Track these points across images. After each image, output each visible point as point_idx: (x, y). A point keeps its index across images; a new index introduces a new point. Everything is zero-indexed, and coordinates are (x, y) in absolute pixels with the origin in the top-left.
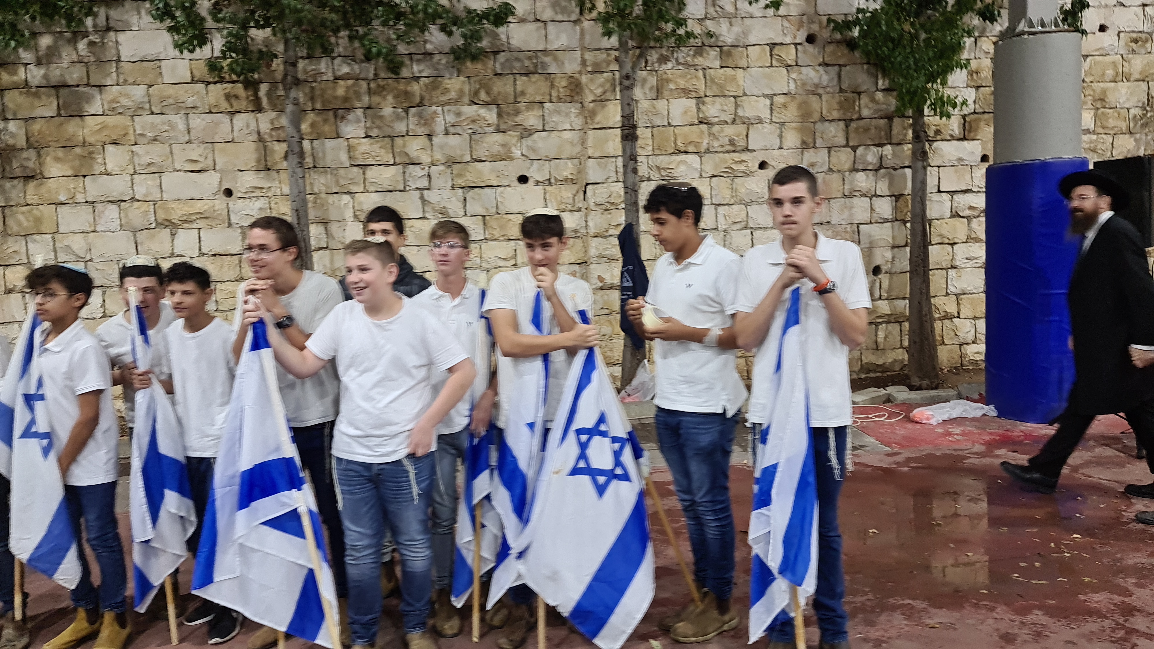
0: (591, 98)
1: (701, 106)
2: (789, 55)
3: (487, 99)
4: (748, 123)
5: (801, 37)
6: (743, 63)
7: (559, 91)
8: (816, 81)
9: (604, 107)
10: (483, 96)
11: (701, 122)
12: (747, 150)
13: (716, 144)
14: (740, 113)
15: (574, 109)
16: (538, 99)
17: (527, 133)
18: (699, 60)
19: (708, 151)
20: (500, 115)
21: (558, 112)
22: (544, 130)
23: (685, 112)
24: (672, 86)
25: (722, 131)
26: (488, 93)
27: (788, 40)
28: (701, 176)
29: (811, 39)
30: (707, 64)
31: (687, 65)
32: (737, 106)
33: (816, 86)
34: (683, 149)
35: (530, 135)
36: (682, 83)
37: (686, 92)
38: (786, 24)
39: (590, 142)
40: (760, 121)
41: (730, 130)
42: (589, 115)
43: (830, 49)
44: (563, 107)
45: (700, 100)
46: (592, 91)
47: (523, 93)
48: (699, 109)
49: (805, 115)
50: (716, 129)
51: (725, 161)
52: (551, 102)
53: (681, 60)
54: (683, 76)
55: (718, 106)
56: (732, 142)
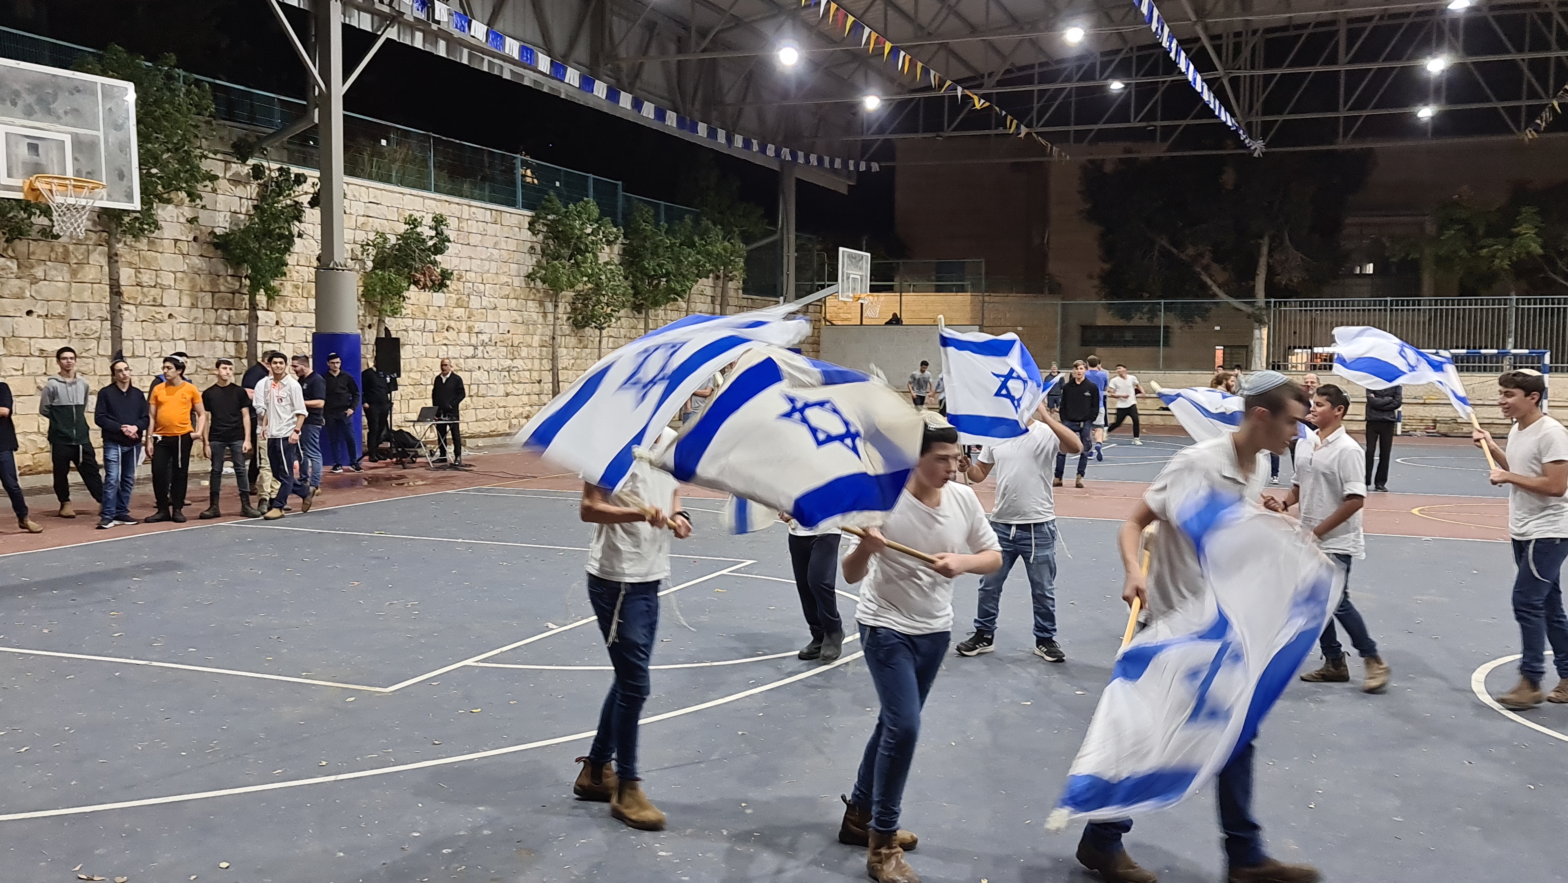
0: (75, 261)
1: (138, 275)
2: (185, 248)
3: (13, 255)
4: (163, 288)
5: (191, 238)
6: (161, 250)
7: (57, 254)
8: (200, 266)
9: (83, 268)
10: (10, 252)
11: (137, 285)
12: (161, 305)
13: (146, 300)
14: (159, 281)
15: (65, 268)
16: (43, 258)
17: (35, 281)
18: (138, 245)
19: (140, 304)
20: (19, 267)
21: (56, 269)
22: (45, 280)
23: (129, 278)
24: (123, 259)
25: (149, 292)
26: (13, 251)
27: (184, 238)
28: (136, 320)
29: (195, 239)
30: (142, 248)
31: (131, 247)
32: (157, 276)
33: (200, 269)
34: (127, 301)
35: (37, 283)
36: (128, 258)
37: (130, 264)
38: (183, 228)
39: (73, 291)
40: (170, 287)
41: (153, 291)
42: (74, 273)
43: (205, 246)
44: (59, 265)
45: (138, 270)
46: (76, 257)
47: (34, 253)
48: (136, 276)
49: (193, 288)
50: (145, 289)
51: (151, 311)
52: (50, 261)
53: (128, 243)
54: (129, 253)
55: (148, 276)
56: (154, 300)
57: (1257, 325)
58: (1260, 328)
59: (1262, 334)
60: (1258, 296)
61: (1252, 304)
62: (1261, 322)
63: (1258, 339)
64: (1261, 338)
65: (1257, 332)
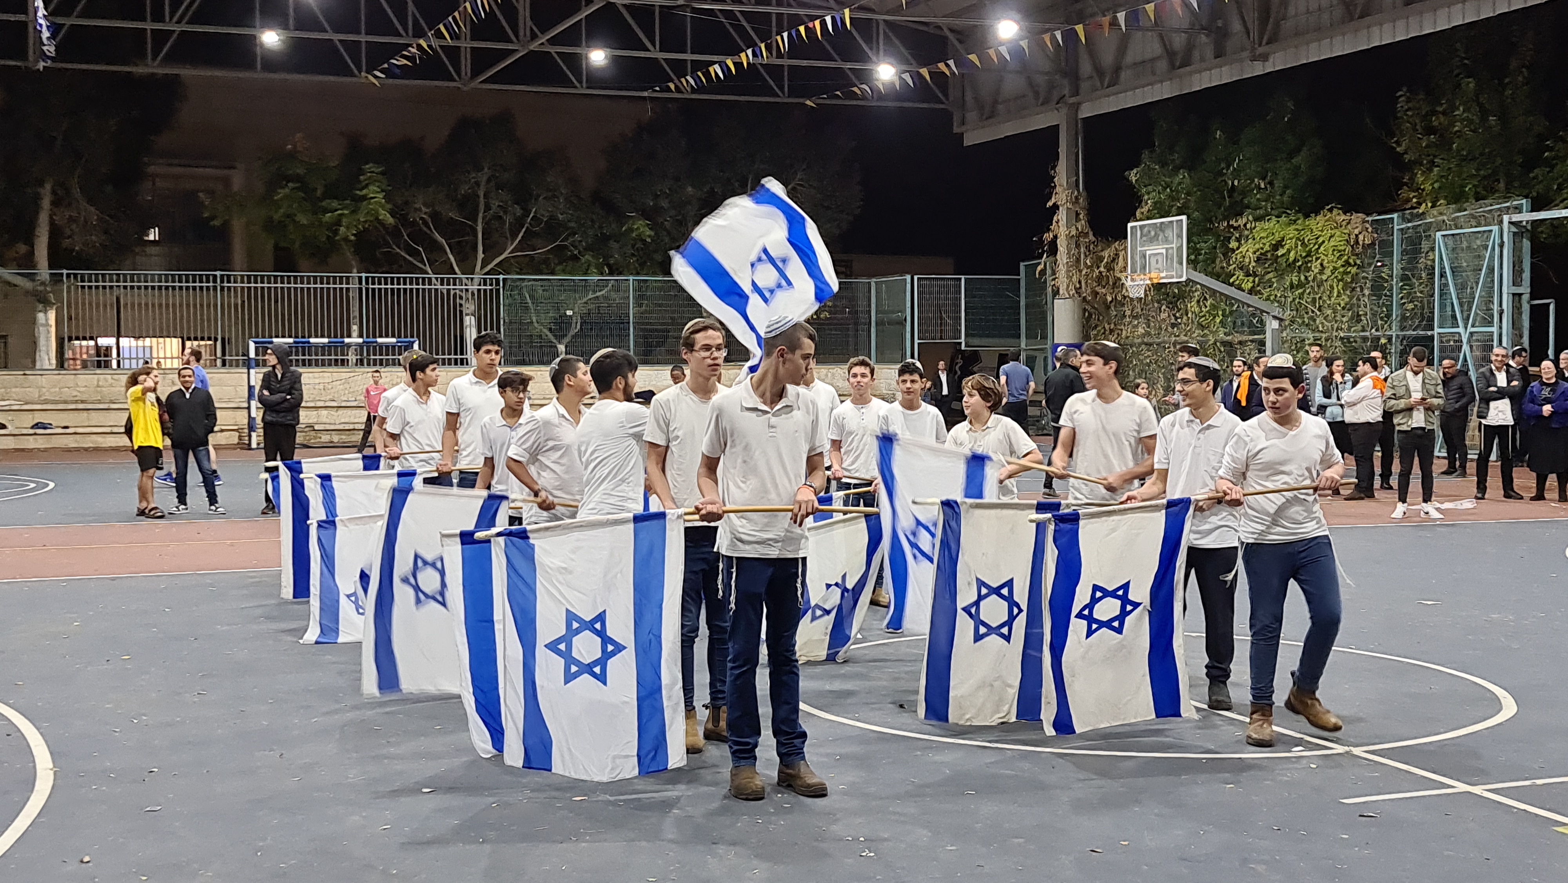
57: (41, 306)
58: (46, 312)
59: (48, 319)
60: (39, 266)
61: (31, 277)
62: (46, 303)
63: (43, 325)
64: (47, 325)
65: (41, 316)
